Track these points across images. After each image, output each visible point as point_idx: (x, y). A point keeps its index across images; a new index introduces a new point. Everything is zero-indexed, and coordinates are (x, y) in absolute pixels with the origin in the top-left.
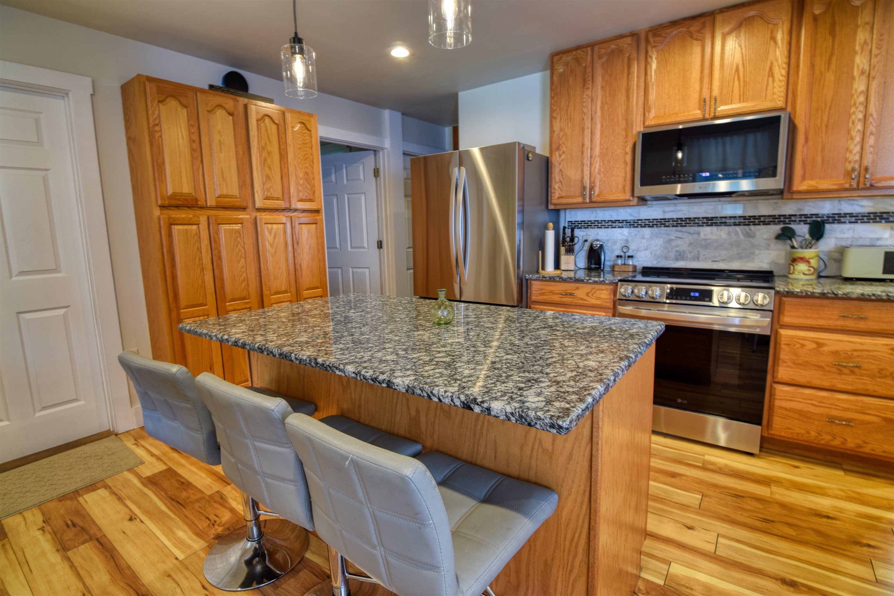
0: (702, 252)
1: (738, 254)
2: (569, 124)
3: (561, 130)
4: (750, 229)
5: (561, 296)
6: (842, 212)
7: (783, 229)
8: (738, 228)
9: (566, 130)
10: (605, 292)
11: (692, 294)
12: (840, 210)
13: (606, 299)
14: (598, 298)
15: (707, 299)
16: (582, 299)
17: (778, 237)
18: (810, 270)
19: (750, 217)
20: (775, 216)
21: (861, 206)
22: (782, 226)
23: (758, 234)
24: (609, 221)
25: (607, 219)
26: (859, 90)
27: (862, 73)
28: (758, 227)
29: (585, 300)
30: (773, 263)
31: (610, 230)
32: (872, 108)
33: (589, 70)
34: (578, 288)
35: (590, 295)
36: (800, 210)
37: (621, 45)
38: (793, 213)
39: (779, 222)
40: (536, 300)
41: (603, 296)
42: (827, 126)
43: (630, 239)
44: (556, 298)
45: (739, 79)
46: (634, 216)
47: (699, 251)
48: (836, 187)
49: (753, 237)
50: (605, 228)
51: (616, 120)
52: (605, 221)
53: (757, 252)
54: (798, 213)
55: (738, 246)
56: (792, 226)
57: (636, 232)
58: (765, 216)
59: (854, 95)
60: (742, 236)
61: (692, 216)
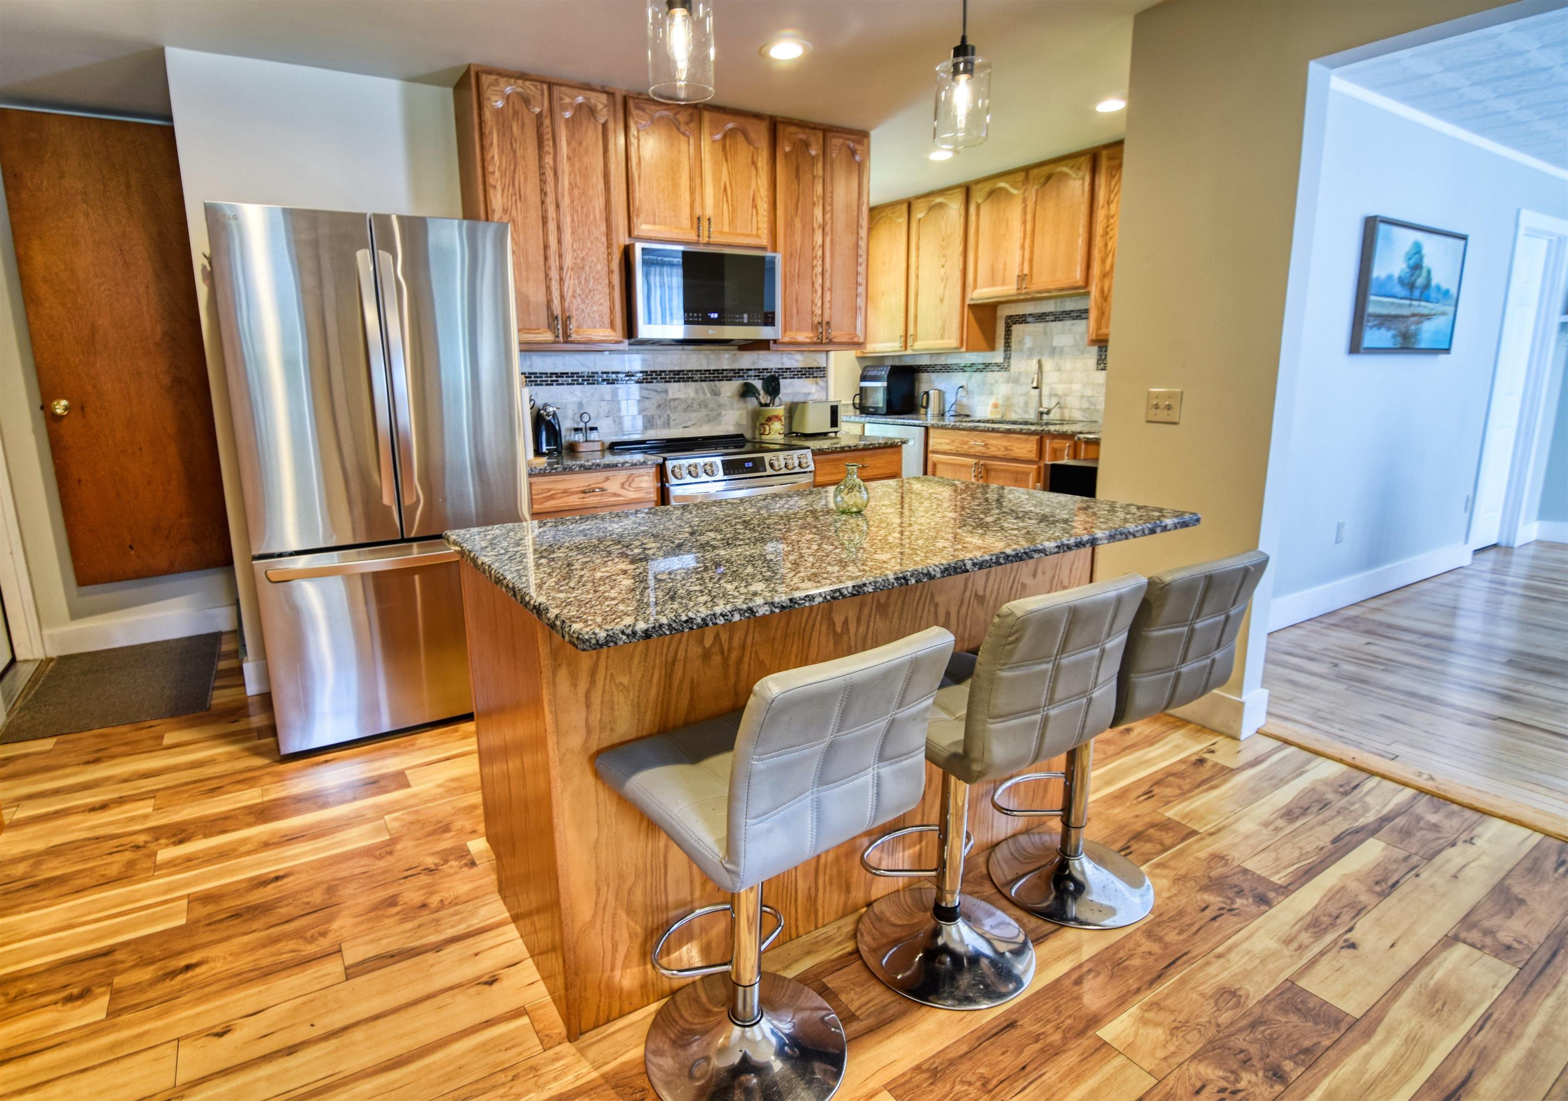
0: (673, 416)
1: (707, 416)
2: (519, 204)
3: (505, 211)
4: (715, 386)
5: (582, 495)
7: (744, 385)
8: (704, 384)
9: (514, 213)
10: (646, 478)
11: (746, 465)
12: (782, 364)
13: (648, 488)
14: (639, 489)
15: (762, 469)
16: (615, 495)
17: (744, 394)
18: (783, 429)
19: (715, 370)
20: (735, 369)
22: (742, 381)
23: (722, 391)
24: (551, 374)
25: (549, 371)
26: (818, 242)
27: (820, 226)
28: (722, 383)
29: (620, 496)
30: (738, 424)
31: (554, 388)
32: (828, 265)
33: (547, 122)
34: (607, 479)
35: (626, 486)
36: (754, 363)
37: (592, 101)
38: (750, 367)
39: (739, 377)
40: (539, 511)
41: (644, 485)
43: (584, 401)
44: (574, 500)
45: (727, 201)
46: (586, 367)
47: (668, 415)
48: (808, 340)
49: (718, 395)
50: (547, 385)
51: (592, 217)
52: (546, 373)
53: (723, 413)
54: (753, 367)
55: (706, 406)
56: (750, 381)
57: (592, 391)
58: (727, 370)
59: (815, 246)
60: (709, 395)
61: (658, 369)
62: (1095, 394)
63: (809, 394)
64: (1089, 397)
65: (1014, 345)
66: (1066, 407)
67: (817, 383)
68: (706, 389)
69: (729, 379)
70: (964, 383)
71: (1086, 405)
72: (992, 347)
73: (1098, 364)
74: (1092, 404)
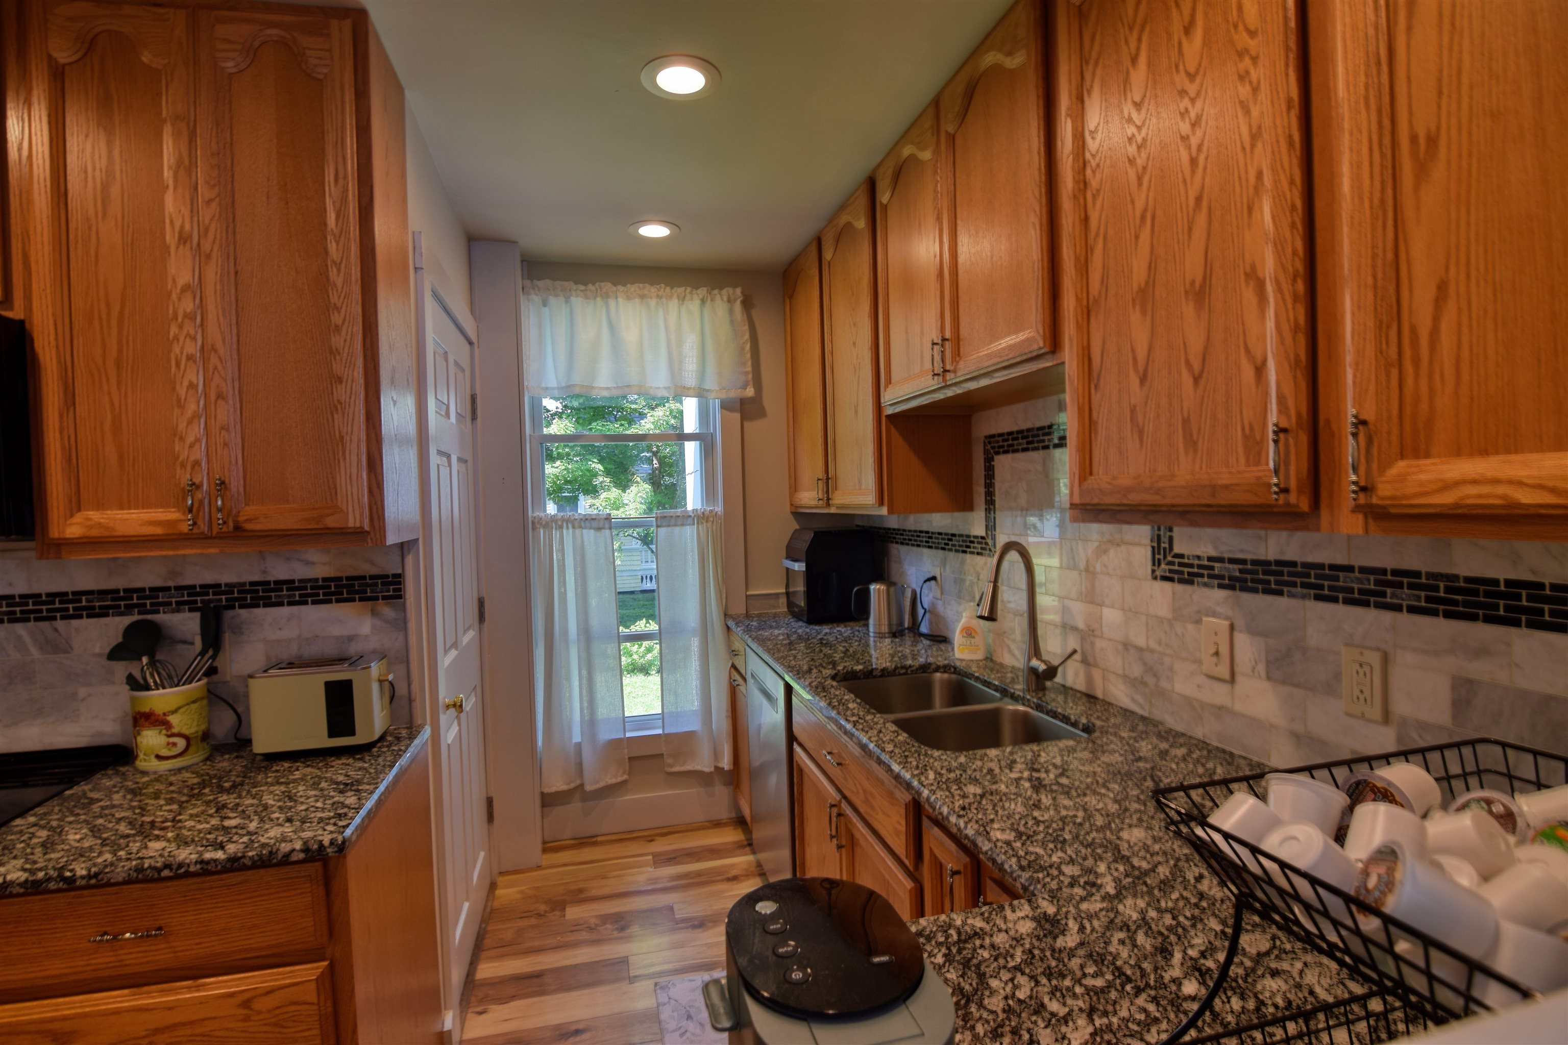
4: (56, 630)
6: (271, 578)
7: (129, 631)
8: (21, 629)
12: (265, 572)
17: (116, 654)
18: (174, 744)
20: (117, 591)
21: (308, 563)
22: (127, 620)
23: (75, 643)
26: (181, 282)
27: (184, 239)
28: (75, 623)
36: (173, 573)
38: (159, 583)
39: (129, 610)
42: (118, 366)
49: (65, 652)
53: (82, 692)
54: (171, 584)
55: (28, 677)
56: (161, 617)
58: (91, 592)
59: (171, 292)
60: (35, 653)
62: (1153, 645)
63: (351, 638)
64: (1140, 650)
65: (998, 498)
66: (1096, 665)
67: (374, 613)
68: (28, 640)
69: (103, 613)
70: (936, 572)
71: (1136, 671)
72: (967, 506)
73: (1156, 562)
74: (1150, 670)
